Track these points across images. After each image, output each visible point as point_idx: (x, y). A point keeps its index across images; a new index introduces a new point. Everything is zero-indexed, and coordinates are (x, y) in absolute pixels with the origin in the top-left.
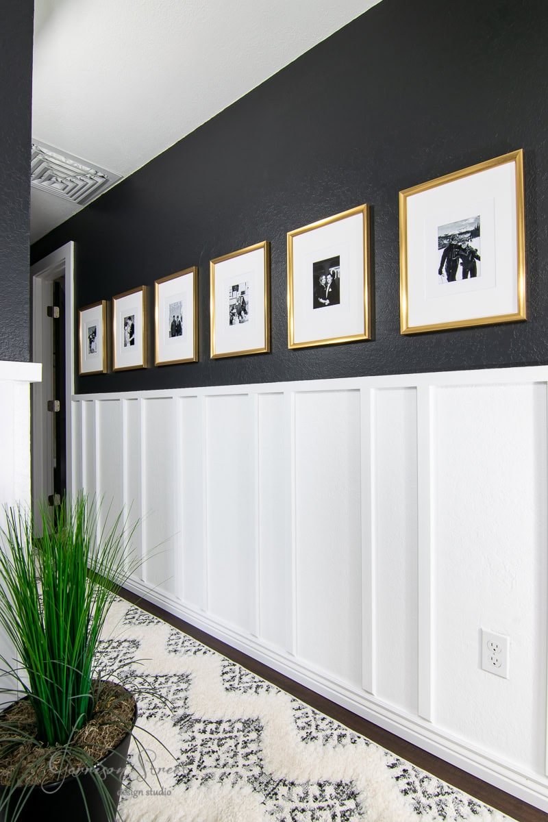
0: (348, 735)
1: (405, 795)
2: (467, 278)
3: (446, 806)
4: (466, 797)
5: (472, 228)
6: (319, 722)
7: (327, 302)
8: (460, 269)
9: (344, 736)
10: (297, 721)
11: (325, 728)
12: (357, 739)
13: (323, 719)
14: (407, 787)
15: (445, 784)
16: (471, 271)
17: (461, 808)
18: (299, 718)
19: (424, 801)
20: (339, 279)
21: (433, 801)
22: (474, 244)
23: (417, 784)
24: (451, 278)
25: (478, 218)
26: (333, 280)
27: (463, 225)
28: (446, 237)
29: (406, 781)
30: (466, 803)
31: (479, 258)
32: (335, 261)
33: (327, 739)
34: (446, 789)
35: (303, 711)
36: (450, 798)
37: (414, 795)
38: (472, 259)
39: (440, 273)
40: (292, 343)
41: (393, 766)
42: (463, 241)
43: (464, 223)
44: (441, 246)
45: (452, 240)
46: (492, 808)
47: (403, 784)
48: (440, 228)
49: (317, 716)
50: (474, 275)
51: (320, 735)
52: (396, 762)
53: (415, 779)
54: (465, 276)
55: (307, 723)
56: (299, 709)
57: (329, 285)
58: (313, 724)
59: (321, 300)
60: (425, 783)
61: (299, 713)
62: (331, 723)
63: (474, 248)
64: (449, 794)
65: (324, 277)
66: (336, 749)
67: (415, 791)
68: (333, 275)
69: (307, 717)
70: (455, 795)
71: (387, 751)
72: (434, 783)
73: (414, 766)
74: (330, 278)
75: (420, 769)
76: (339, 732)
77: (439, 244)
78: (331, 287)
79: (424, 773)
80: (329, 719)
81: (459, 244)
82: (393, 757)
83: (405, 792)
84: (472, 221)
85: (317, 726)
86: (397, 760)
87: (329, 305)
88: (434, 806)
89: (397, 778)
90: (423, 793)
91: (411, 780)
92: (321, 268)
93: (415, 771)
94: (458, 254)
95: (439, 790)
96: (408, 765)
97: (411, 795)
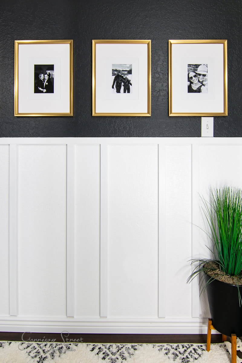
0: (64, 346)
1: (104, 359)
2: (126, 93)
3: (124, 354)
4: (129, 345)
5: (128, 69)
6: (44, 348)
7: (45, 90)
8: (122, 88)
9: (62, 348)
10: (30, 354)
11: (49, 349)
12: (69, 346)
13: (45, 345)
14: (103, 355)
15: (119, 344)
16: (127, 89)
17: (130, 351)
18: (30, 352)
19: (114, 357)
20: (53, 79)
21: (117, 355)
22: (129, 77)
23: (108, 351)
24: (118, 91)
25: (131, 65)
26: (49, 78)
27: (124, 67)
28: (116, 70)
29: (102, 353)
30: (130, 347)
31: (131, 85)
32: (51, 67)
33: (52, 355)
34: (120, 346)
35: (31, 347)
36: (123, 350)
37: (108, 357)
38: (128, 84)
39: (113, 87)
40: (17, 113)
41: (93, 349)
42: (124, 74)
43: (125, 66)
44: (113, 74)
45: (119, 72)
46: (141, 344)
47: (101, 355)
48: (113, 65)
49: (41, 346)
50: (129, 92)
51: (48, 355)
52: (93, 347)
53: (106, 349)
54: (125, 92)
55: (36, 353)
56: (28, 347)
57: (46, 81)
58: (41, 351)
59: (40, 89)
60: (111, 349)
61: (29, 349)
62: (51, 345)
63: (129, 79)
64: (122, 348)
65: (42, 75)
66: (61, 357)
67: (108, 355)
68: (49, 75)
69: (35, 349)
70: (125, 347)
71: (87, 343)
72: (114, 347)
73: (103, 344)
74: (47, 77)
75: (106, 344)
76: (58, 347)
77: (113, 73)
78: (48, 82)
79: (108, 345)
80: (49, 343)
81: (122, 75)
82: (91, 345)
83: (104, 358)
84: (128, 66)
85: (44, 351)
86: (94, 345)
87: (45, 92)
88: (119, 357)
89: (98, 354)
90: (112, 354)
91: (104, 351)
92: (39, 69)
93: (104, 346)
94: (121, 80)
95: (117, 349)
96: (100, 345)
97: (107, 358)
